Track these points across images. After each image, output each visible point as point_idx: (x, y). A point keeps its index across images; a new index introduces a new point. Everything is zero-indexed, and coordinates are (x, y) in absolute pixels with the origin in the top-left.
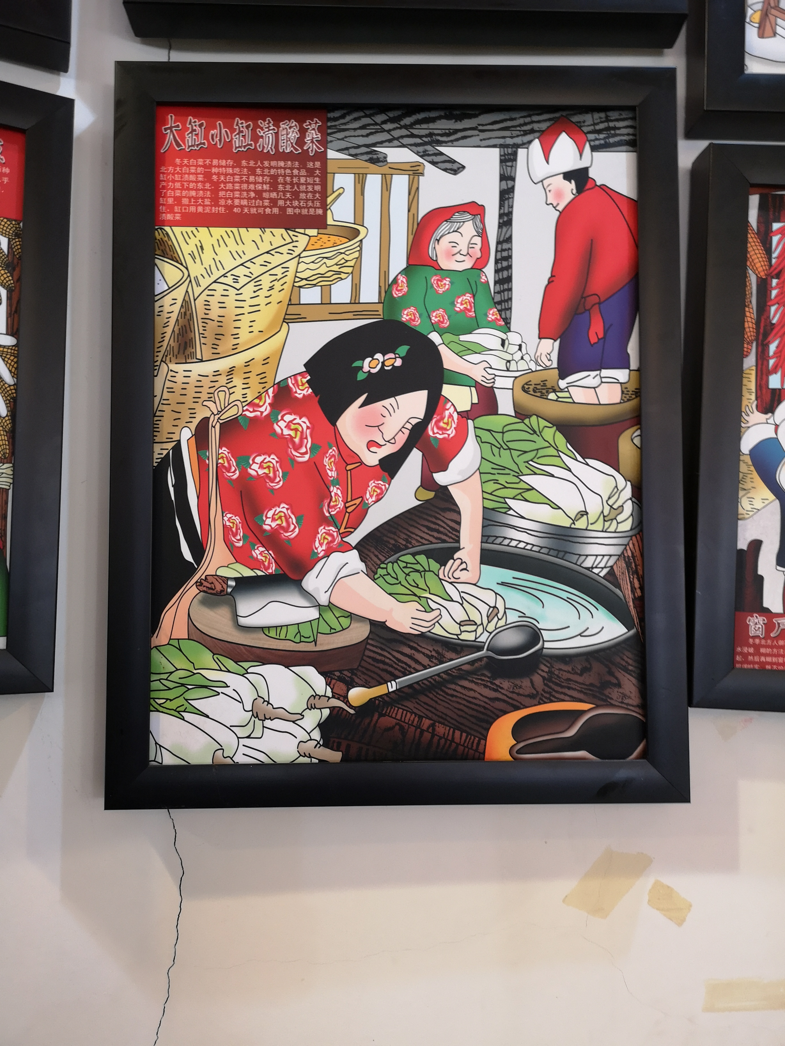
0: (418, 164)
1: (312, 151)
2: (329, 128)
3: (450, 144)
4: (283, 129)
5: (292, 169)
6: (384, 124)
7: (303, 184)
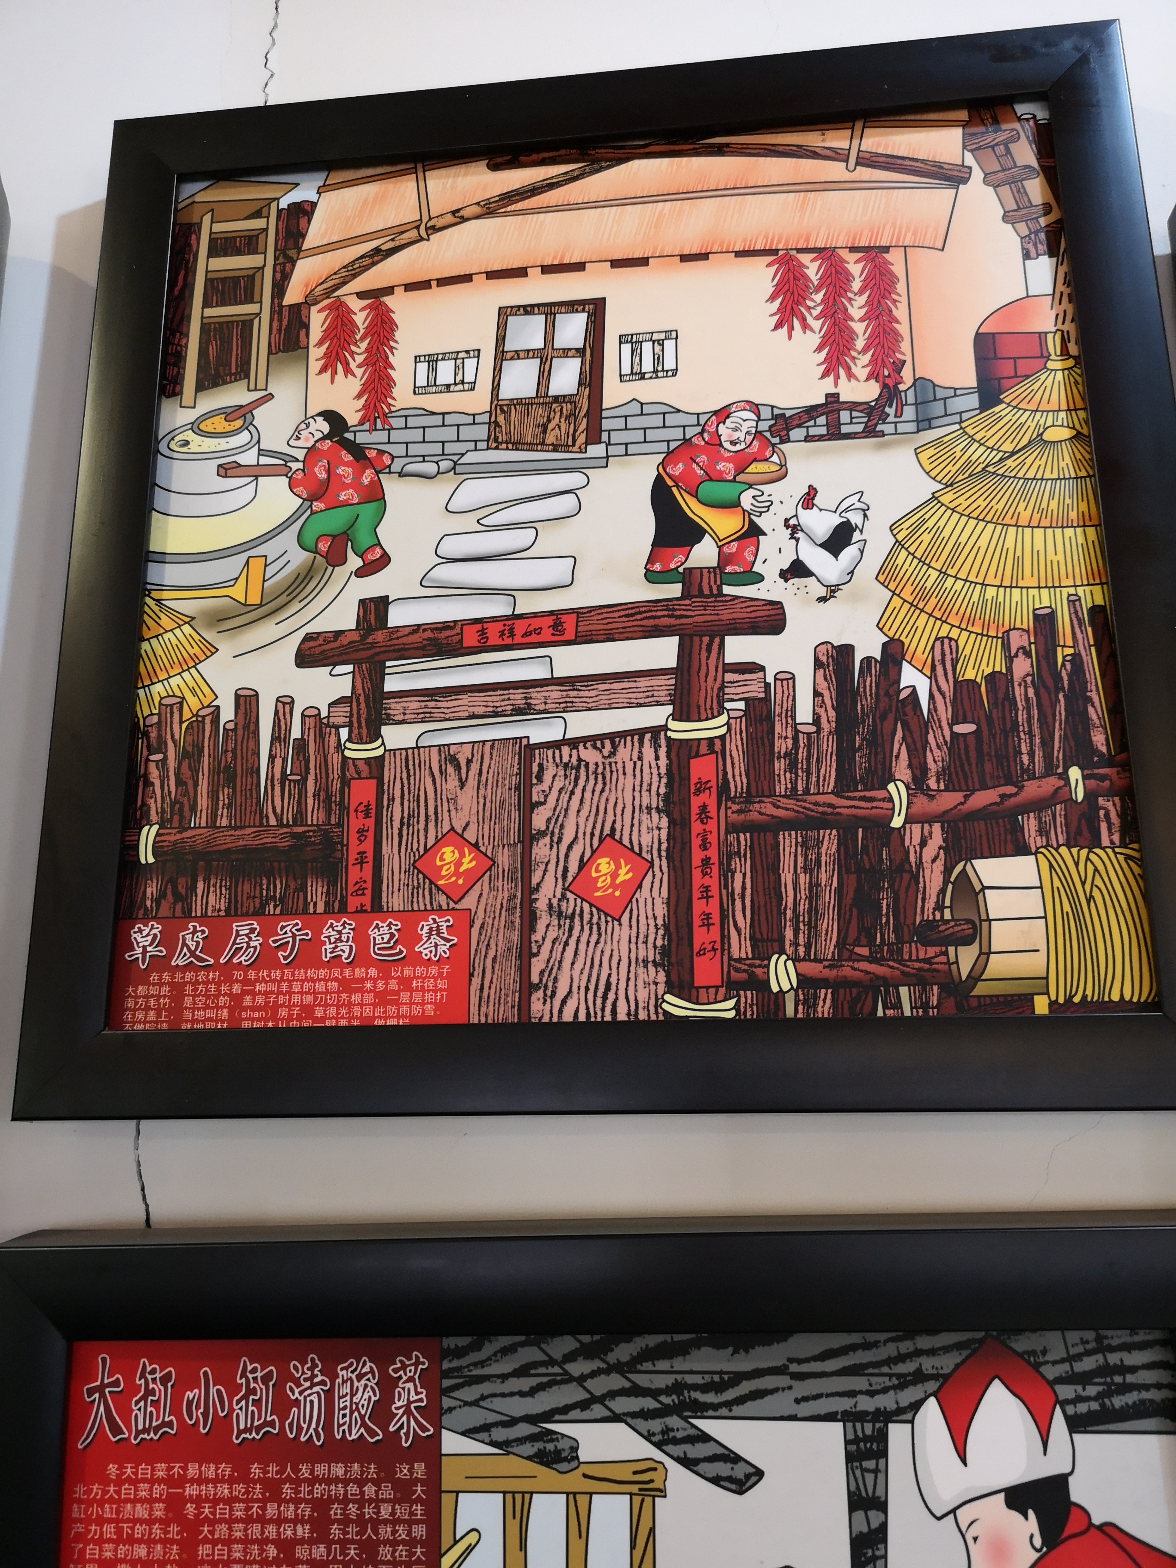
0: (651, 1464)
1: (407, 1434)
2: (446, 1374)
3: (724, 1411)
4: (344, 1382)
5: (361, 1483)
6: (570, 1361)
7: (385, 1522)
